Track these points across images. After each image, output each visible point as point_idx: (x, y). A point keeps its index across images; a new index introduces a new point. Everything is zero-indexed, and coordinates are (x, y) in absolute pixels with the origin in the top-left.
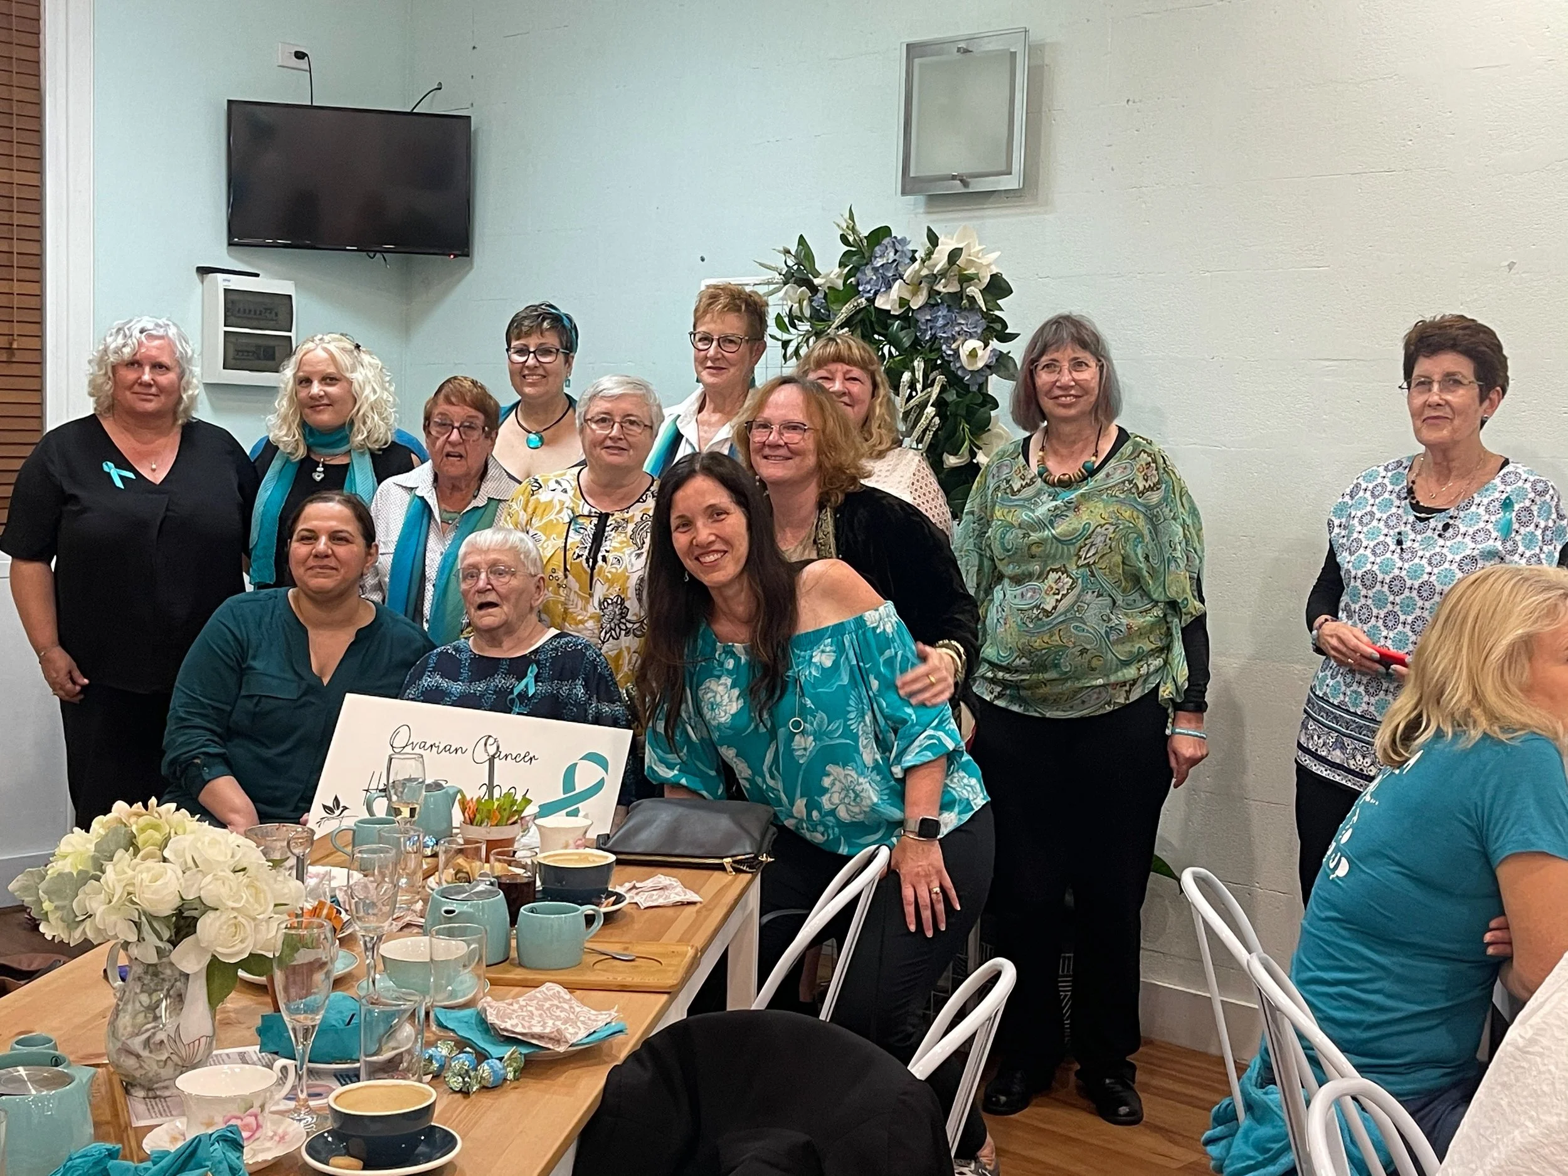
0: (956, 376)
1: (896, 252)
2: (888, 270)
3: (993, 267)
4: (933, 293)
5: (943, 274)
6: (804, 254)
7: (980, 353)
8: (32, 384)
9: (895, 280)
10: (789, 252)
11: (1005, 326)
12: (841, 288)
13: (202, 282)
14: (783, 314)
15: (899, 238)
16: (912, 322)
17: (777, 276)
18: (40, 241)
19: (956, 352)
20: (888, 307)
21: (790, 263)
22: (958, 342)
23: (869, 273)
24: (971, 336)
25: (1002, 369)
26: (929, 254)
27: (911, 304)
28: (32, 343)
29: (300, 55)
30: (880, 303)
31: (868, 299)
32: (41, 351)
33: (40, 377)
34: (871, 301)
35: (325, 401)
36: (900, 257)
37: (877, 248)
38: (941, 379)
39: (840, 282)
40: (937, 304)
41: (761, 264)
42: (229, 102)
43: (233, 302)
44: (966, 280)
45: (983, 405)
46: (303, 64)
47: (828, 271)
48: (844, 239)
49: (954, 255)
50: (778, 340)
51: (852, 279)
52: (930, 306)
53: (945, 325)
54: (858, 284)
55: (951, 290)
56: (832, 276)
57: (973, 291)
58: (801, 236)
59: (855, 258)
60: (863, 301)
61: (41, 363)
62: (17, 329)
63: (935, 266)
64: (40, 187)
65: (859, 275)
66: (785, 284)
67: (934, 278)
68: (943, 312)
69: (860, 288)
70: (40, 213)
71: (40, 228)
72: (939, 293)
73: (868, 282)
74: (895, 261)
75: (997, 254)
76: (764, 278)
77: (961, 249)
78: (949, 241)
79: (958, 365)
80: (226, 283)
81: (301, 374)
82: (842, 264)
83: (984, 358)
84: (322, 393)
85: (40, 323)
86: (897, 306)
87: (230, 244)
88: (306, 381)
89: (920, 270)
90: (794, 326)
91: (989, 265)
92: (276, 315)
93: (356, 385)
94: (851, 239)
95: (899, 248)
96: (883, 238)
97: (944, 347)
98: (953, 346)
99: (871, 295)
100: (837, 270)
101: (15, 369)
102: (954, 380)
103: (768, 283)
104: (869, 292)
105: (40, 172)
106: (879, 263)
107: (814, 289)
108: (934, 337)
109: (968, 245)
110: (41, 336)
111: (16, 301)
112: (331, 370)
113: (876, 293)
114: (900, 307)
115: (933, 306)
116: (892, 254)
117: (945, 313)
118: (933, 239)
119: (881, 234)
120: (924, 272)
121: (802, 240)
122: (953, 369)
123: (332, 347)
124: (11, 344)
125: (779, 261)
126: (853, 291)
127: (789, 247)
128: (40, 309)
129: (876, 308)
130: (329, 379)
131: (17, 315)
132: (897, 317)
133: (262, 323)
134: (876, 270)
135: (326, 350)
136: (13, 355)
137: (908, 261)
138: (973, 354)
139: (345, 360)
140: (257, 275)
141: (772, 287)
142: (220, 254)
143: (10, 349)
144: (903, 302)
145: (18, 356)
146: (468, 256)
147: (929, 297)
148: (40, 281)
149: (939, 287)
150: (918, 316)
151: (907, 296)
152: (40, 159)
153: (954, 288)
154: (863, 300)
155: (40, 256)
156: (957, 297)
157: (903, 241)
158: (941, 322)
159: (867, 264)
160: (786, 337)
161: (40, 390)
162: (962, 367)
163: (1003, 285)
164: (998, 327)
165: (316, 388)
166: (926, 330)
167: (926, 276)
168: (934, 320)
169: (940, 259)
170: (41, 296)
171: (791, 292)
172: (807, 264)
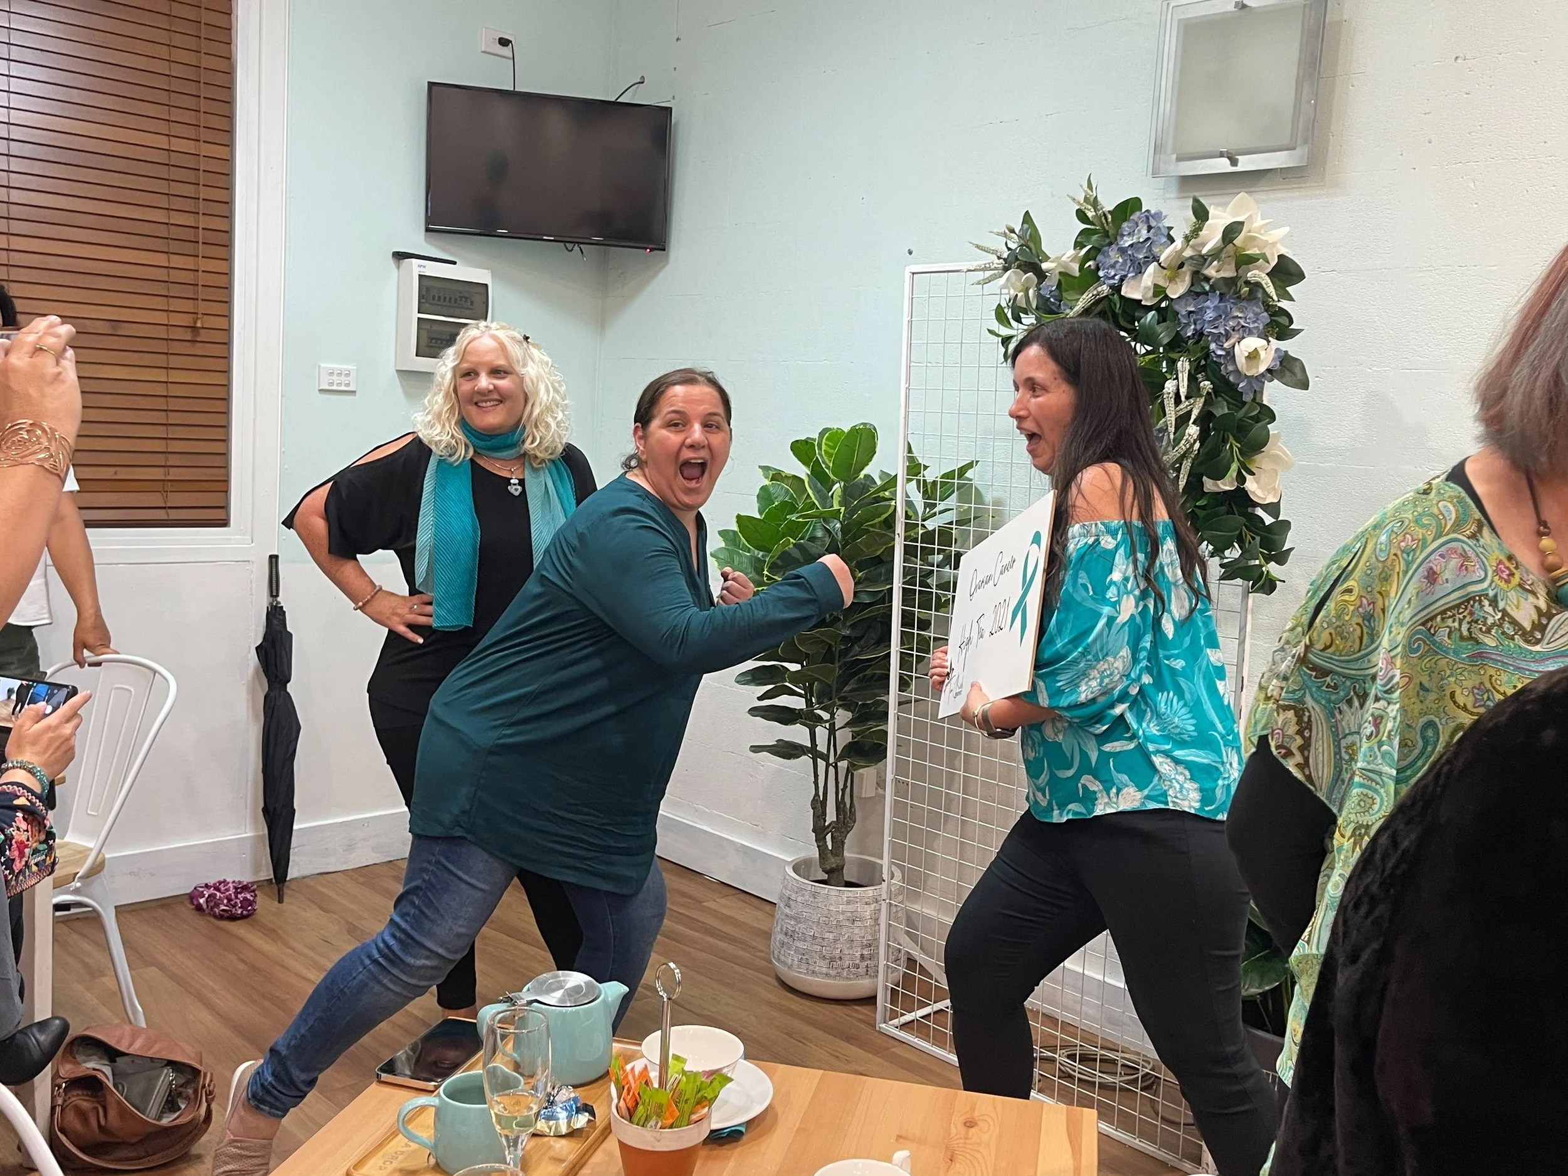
0: (1227, 382)
1: (1150, 228)
2: (1138, 250)
3: (1279, 246)
4: (1198, 277)
5: (1215, 254)
6: (1030, 235)
7: (1262, 354)
8: (218, 365)
9: (1147, 263)
10: (1013, 231)
11: (1291, 322)
12: (1077, 274)
13: (398, 268)
14: (1004, 304)
15: (1153, 212)
16: (1169, 315)
17: (996, 261)
18: (229, 217)
19: (1230, 354)
20: (1137, 296)
21: (1013, 246)
22: (1232, 341)
23: (1114, 255)
24: (1251, 333)
25: (1288, 374)
26: (1196, 231)
27: (1168, 292)
28: (221, 323)
29: (504, 42)
30: (1130, 291)
31: (1112, 287)
32: (228, 331)
33: (227, 358)
34: (1117, 289)
35: (496, 396)
36: (1156, 235)
37: (1125, 225)
38: (1206, 385)
39: (1076, 267)
40: (1206, 293)
41: (977, 246)
42: (431, 85)
43: (428, 289)
44: (1245, 261)
45: (1257, 419)
46: (506, 51)
47: (1058, 254)
48: (1081, 216)
49: (1231, 232)
50: (998, 335)
51: (1090, 263)
52: (1193, 293)
53: (1216, 319)
54: (1098, 269)
55: (1222, 274)
56: (1064, 259)
57: (1259, 275)
58: (1027, 212)
59: (1095, 237)
60: (1104, 289)
61: (228, 344)
62: (203, 307)
63: (1204, 245)
64: (230, 161)
65: (1100, 257)
66: (1006, 269)
67: (1203, 260)
68: (1212, 303)
69: (1101, 273)
70: (229, 188)
71: (229, 203)
72: (1207, 279)
73: (1113, 266)
74: (1148, 239)
75: (1286, 230)
76: (981, 263)
77: (1242, 223)
78: (1225, 215)
79: (1230, 368)
80: (422, 269)
81: (465, 365)
82: (1078, 245)
83: (1267, 360)
84: (491, 387)
85: (228, 302)
86: (1151, 294)
87: (428, 230)
88: (470, 374)
89: (1183, 250)
90: (1018, 320)
91: (1274, 244)
92: (472, 303)
93: (527, 380)
94: (1090, 214)
95: (1153, 223)
96: (1132, 213)
97: (1213, 346)
98: (1226, 345)
99: (1116, 281)
100: (1071, 252)
101: (199, 349)
102: (1225, 388)
103: (985, 269)
104: (1113, 278)
105: (230, 145)
106: (1127, 242)
107: (1041, 275)
108: (1199, 334)
109: (1250, 217)
110: (228, 316)
111: (202, 279)
112: (502, 362)
113: (1122, 280)
114: (1155, 295)
115: (1198, 294)
116: (1144, 232)
117: (1216, 302)
118: (1201, 214)
119: (1129, 208)
120: (1188, 253)
121: (1027, 217)
122: (1223, 372)
123: (501, 334)
124: (195, 322)
125: (999, 244)
126: (1091, 277)
127: (1013, 226)
128: (228, 288)
129: (1122, 297)
130: (496, 372)
131: (202, 293)
132: (1149, 309)
133: (457, 312)
134: (1122, 251)
135: (495, 338)
136: (198, 335)
137: (1164, 240)
138: (1253, 356)
139: (515, 351)
140: (455, 263)
141: (988, 274)
142: (417, 242)
143: (194, 328)
144: (1159, 291)
145: (204, 336)
146: (664, 250)
147: (1192, 285)
148: (229, 259)
149: (1211, 271)
150: (1177, 307)
151: (1161, 283)
152: (230, 132)
153: (1229, 273)
154: (1105, 287)
155: (229, 232)
156: (1231, 282)
157: (1158, 216)
158: (1210, 315)
159: (1110, 244)
160: (1005, 331)
161: (227, 372)
162: (1237, 371)
163: (1292, 268)
164: (1283, 320)
165: (484, 382)
166: (1188, 325)
167: (1191, 258)
168: (1202, 311)
169: (1212, 237)
170: (229, 274)
171: (1014, 278)
172: (1032, 246)
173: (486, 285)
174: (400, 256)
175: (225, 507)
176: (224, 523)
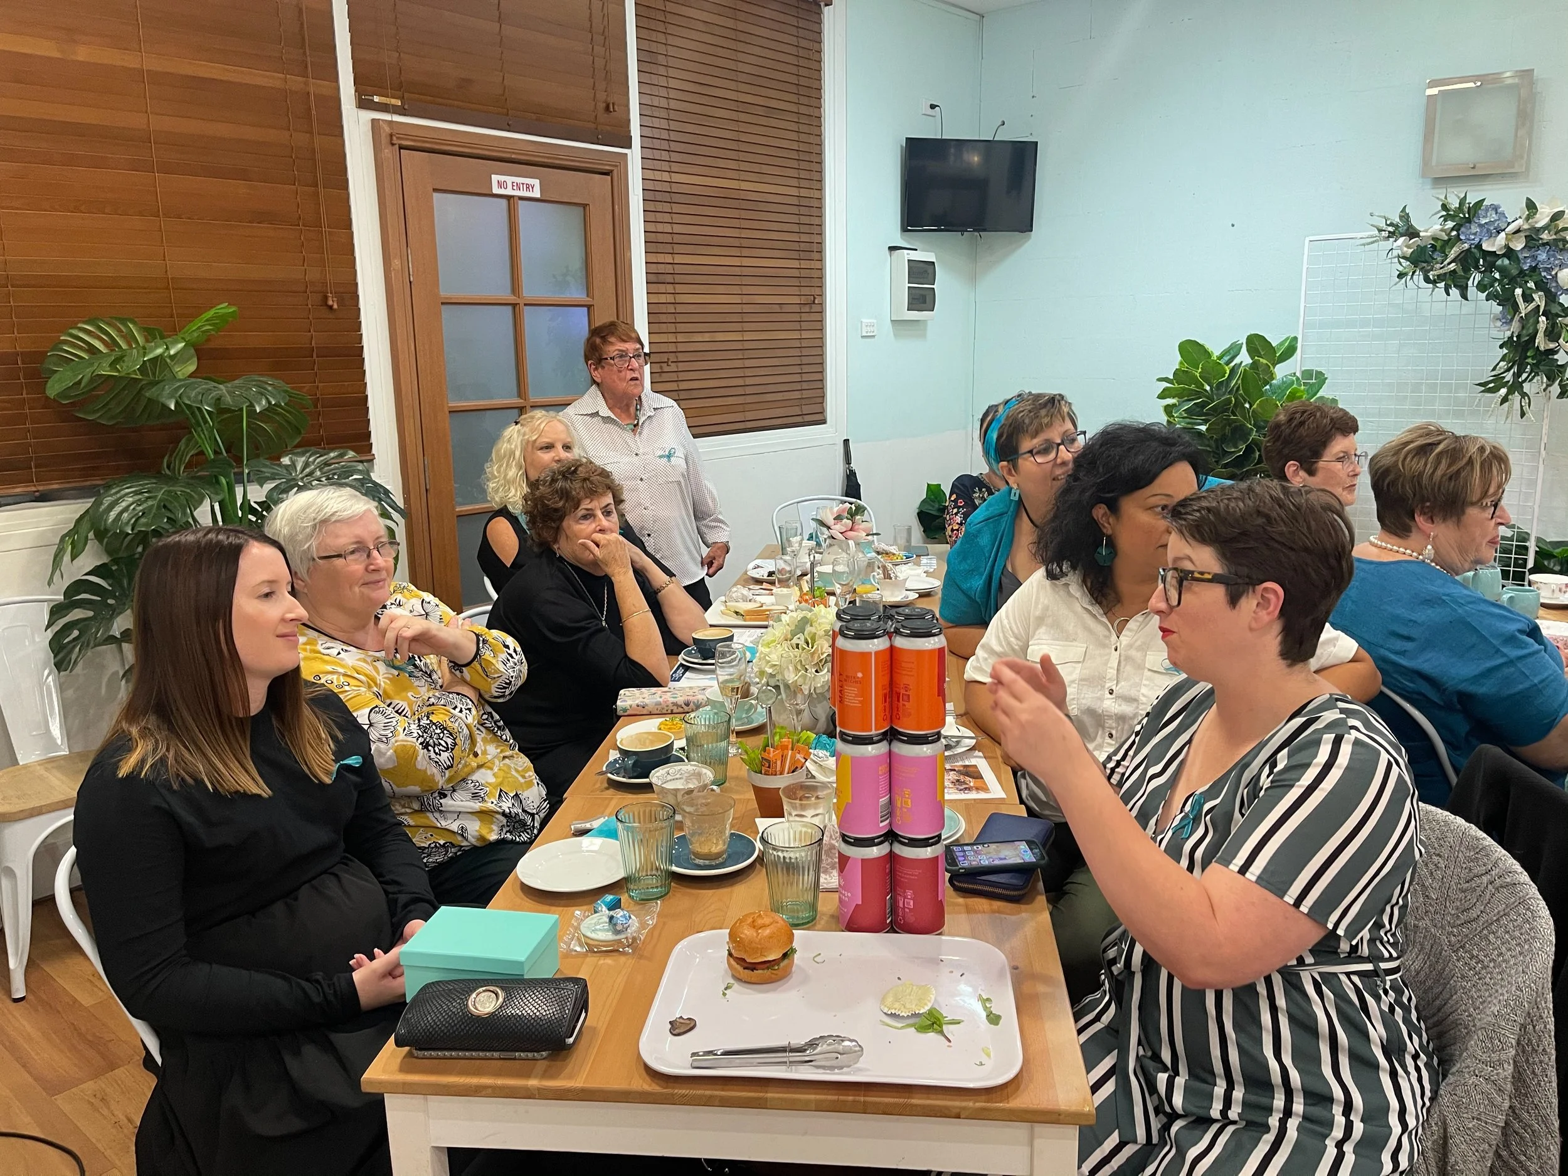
0: (1550, 292)
1: (1497, 213)
2: (1491, 226)
4: (1529, 238)
5: (1546, 227)
9: (1498, 232)
12: (1445, 238)
13: (891, 256)
16: (1515, 258)
19: (1555, 278)
20: (1493, 250)
22: (1556, 271)
23: (1475, 228)
26: (1531, 215)
27: (1513, 247)
29: (933, 106)
30: (1487, 247)
31: (1473, 245)
33: (822, 321)
34: (1477, 245)
36: (1500, 217)
37: (1480, 212)
38: (1541, 294)
39: (1444, 234)
42: (907, 140)
43: (911, 268)
46: (934, 112)
48: (1443, 207)
51: (1455, 232)
52: (1528, 247)
53: (1546, 260)
54: (1459, 235)
55: (1551, 237)
60: (1469, 246)
61: (823, 312)
63: (1536, 222)
65: (1462, 229)
67: (1536, 230)
68: (1543, 251)
69: (1463, 238)
73: (1474, 234)
74: (1497, 219)
79: (1553, 285)
80: (907, 256)
82: (1443, 223)
85: (822, 287)
87: (903, 231)
89: (1523, 225)
92: (929, 274)
94: (1453, 206)
95: (1499, 211)
97: (1544, 274)
98: (1553, 273)
99: (1476, 241)
101: (812, 317)
104: (1473, 240)
106: (1482, 221)
108: (1533, 268)
110: (823, 295)
113: (1481, 241)
114: (1504, 249)
116: (1494, 215)
117: (1546, 252)
118: (1532, 207)
120: (1526, 226)
122: (1549, 287)
124: (809, 301)
126: (1456, 240)
128: (823, 278)
129: (1482, 250)
132: (1502, 256)
133: (922, 281)
134: (1481, 226)
140: (919, 250)
142: (898, 238)
143: (810, 304)
144: (1506, 246)
145: (814, 308)
146: (1030, 232)
147: (1527, 243)
148: (823, 260)
149: (1544, 236)
150: (1519, 255)
151: (1509, 242)
153: (1554, 236)
154: (1466, 245)
158: (1542, 258)
159: (1469, 222)
161: (822, 330)
162: (1557, 286)
166: (1525, 263)
167: (1528, 229)
168: (1533, 257)
170: (822, 269)
171: (1405, 242)
173: (933, 263)
174: (892, 249)
175: (822, 412)
176: (824, 422)
